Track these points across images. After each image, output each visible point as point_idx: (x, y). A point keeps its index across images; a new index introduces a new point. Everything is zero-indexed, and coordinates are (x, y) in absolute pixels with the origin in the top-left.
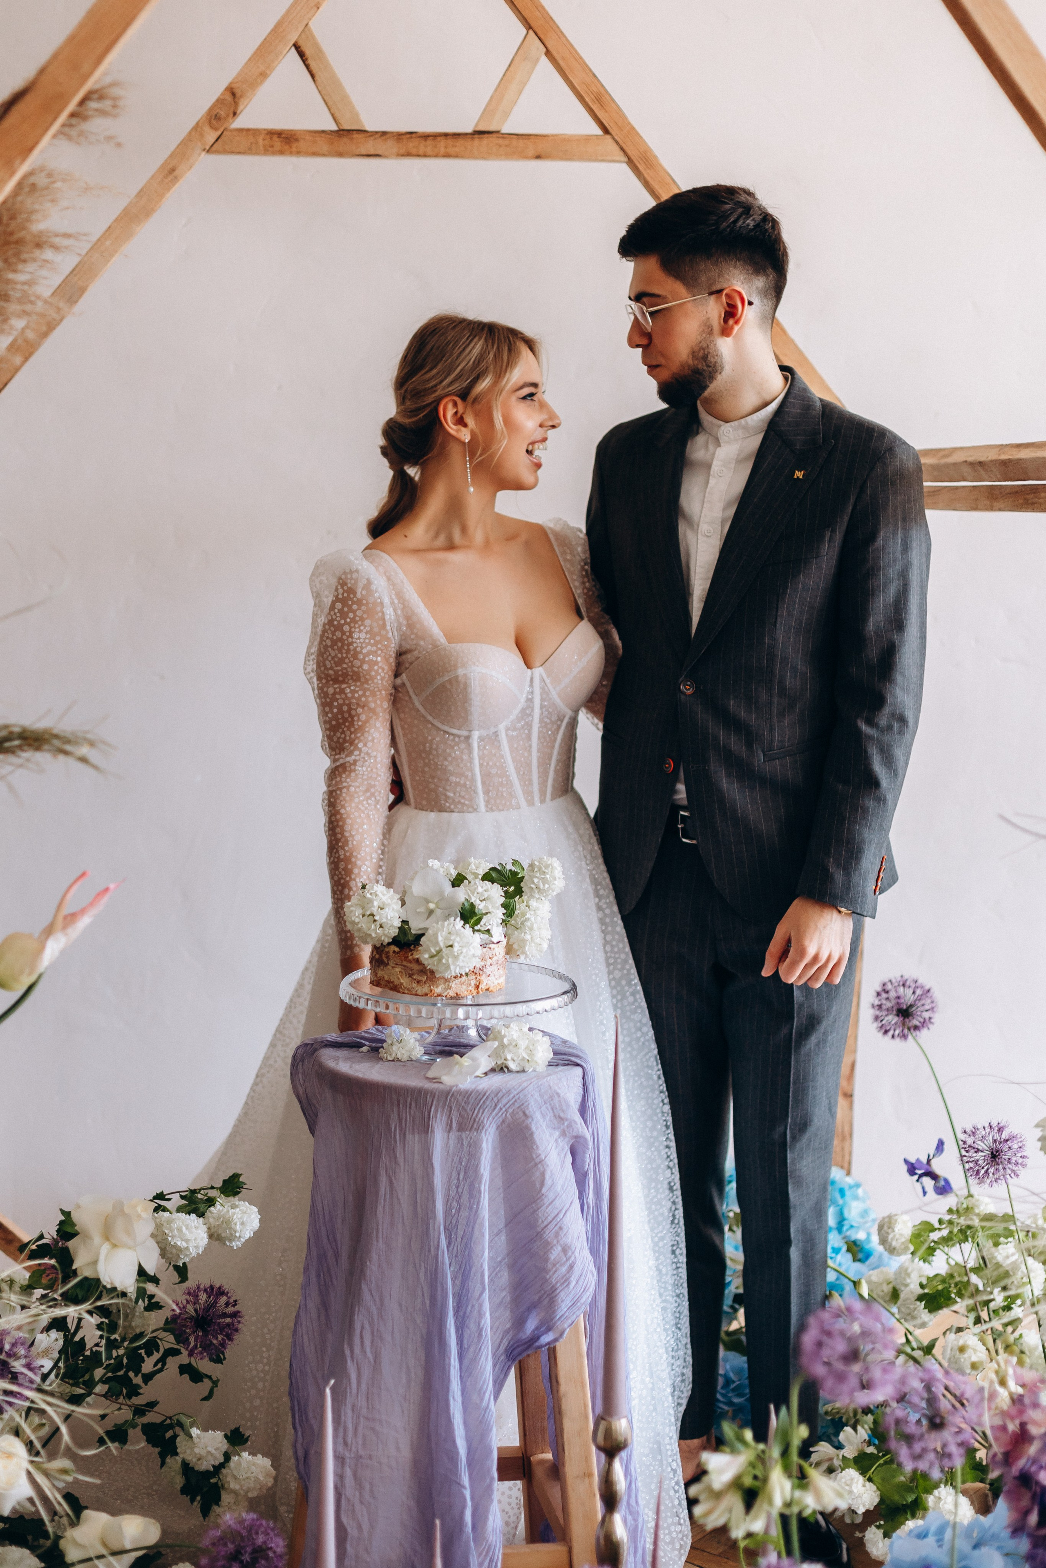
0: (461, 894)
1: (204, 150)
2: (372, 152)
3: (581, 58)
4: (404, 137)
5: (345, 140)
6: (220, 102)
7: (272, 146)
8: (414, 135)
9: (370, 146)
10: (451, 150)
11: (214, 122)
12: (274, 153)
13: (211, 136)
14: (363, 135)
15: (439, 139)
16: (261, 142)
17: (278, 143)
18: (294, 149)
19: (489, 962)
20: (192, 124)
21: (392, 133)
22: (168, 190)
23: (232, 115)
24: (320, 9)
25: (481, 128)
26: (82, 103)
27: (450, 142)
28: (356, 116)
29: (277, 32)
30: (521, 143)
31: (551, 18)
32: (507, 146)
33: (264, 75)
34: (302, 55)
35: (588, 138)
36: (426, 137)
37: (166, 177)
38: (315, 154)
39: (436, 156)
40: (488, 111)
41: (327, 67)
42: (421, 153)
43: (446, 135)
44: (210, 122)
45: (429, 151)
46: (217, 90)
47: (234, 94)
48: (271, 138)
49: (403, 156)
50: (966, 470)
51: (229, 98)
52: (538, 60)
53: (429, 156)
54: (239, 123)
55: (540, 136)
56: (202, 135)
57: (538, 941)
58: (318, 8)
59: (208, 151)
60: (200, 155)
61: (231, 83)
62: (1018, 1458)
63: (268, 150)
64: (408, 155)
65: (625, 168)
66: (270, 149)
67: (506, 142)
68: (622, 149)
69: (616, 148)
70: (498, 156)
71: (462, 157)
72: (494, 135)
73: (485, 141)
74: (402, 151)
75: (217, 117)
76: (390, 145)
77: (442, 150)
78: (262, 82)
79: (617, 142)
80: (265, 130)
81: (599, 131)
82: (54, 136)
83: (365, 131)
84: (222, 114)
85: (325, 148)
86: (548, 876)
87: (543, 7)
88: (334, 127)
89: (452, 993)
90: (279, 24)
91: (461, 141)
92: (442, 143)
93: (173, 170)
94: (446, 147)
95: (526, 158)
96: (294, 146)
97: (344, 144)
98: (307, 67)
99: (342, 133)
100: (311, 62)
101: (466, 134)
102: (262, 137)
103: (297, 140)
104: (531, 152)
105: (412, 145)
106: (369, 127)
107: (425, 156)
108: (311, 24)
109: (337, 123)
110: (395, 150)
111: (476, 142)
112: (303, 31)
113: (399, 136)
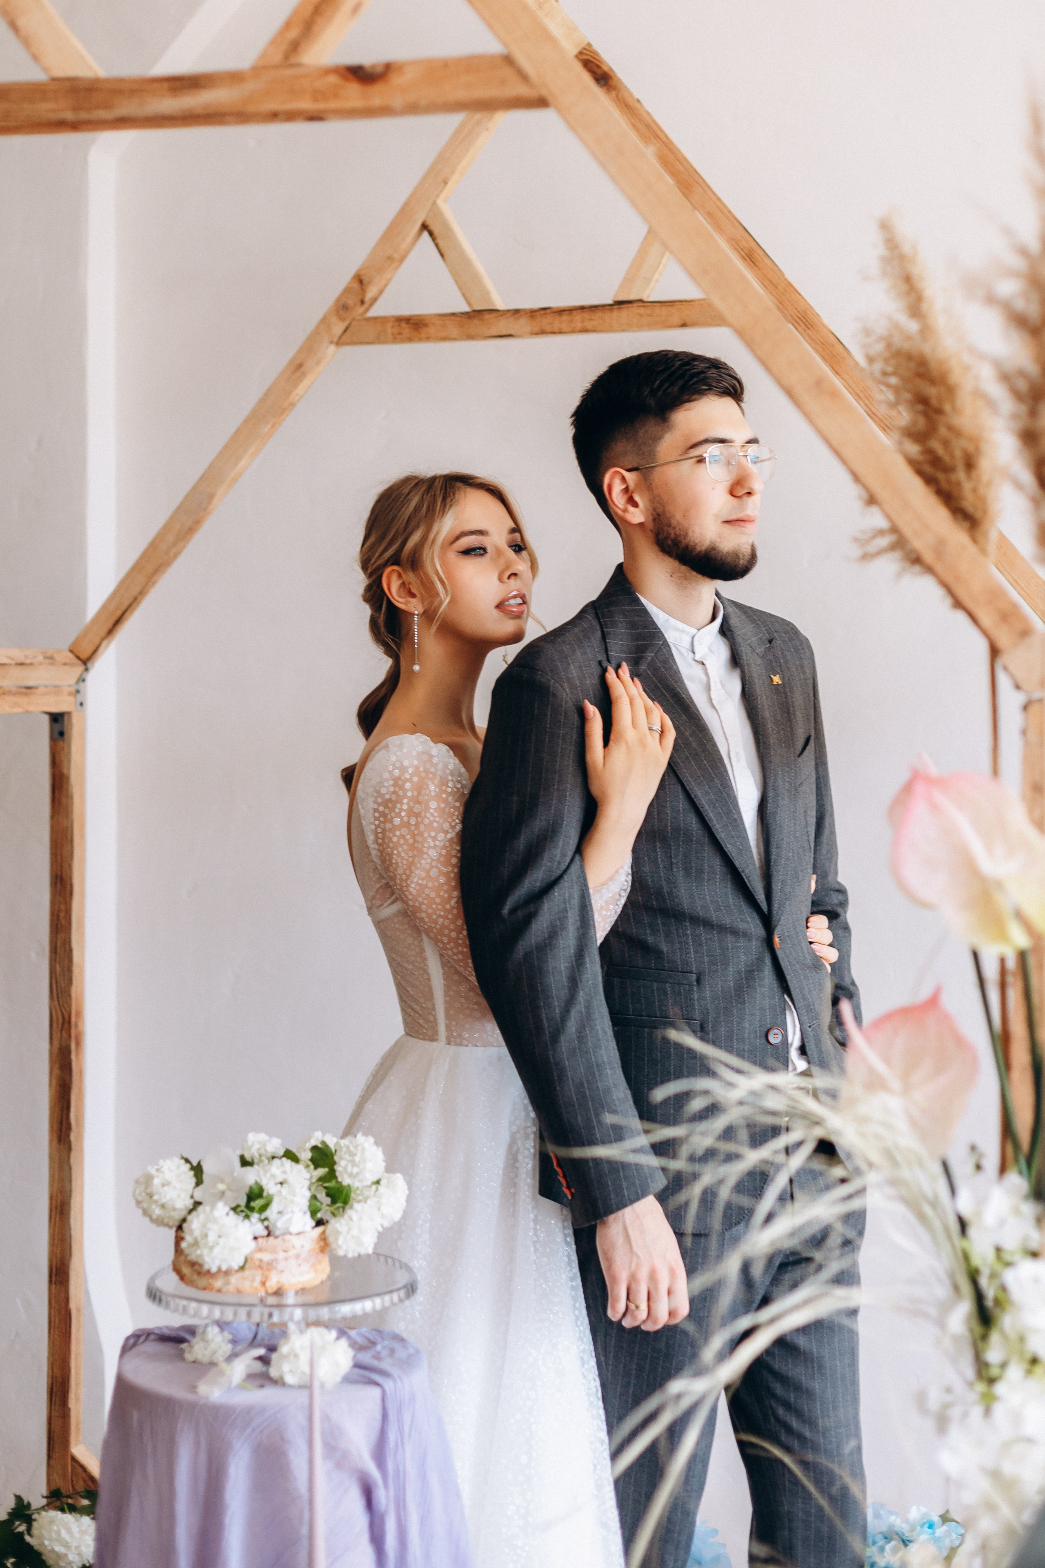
0: (251, 1176)
1: (332, 342)
2: (504, 333)
3: (730, 212)
4: (537, 314)
5: (476, 321)
6: (347, 290)
7: (400, 334)
8: (548, 311)
9: (502, 326)
10: (589, 325)
11: (341, 312)
12: (403, 341)
13: (338, 328)
14: (494, 315)
15: (575, 312)
16: (389, 330)
17: (406, 330)
18: (423, 335)
19: (282, 1255)
20: (320, 315)
21: (524, 310)
22: (295, 386)
23: (359, 304)
24: (450, 184)
25: (621, 298)
27: (586, 315)
28: (486, 294)
29: (405, 212)
30: (664, 311)
31: (696, 171)
32: (650, 315)
33: (392, 260)
34: (431, 234)
36: (561, 312)
37: (294, 373)
38: (445, 339)
39: (573, 332)
40: (629, 280)
41: (457, 246)
42: (555, 330)
43: (582, 308)
44: (337, 312)
45: (564, 327)
46: (343, 279)
47: (361, 282)
48: (399, 326)
49: (537, 334)
51: (356, 286)
53: (565, 333)
54: (370, 311)
55: (686, 301)
56: (330, 327)
57: (355, 1232)
58: (446, 183)
59: (337, 344)
60: (327, 347)
61: (359, 271)
63: (397, 338)
64: (543, 332)
66: (399, 337)
67: (648, 311)
70: (639, 327)
71: (601, 331)
72: (635, 305)
73: (625, 313)
74: (536, 329)
75: (345, 307)
76: (523, 324)
77: (579, 325)
78: (390, 267)
80: (393, 317)
83: (496, 311)
84: (350, 302)
85: (454, 331)
86: (357, 1159)
87: (686, 159)
88: (467, 309)
89: (231, 1288)
90: (406, 204)
91: (599, 314)
92: (578, 317)
93: (300, 366)
94: (583, 322)
95: (670, 327)
96: (424, 332)
97: (475, 326)
98: (437, 245)
99: (476, 314)
100: (441, 242)
101: (604, 306)
102: (390, 325)
103: (426, 325)
104: (676, 320)
105: (545, 322)
106: (501, 306)
107: (560, 333)
108: (440, 202)
109: (469, 304)
110: (528, 329)
111: (615, 313)
112: (430, 210)
113: (533, 313)
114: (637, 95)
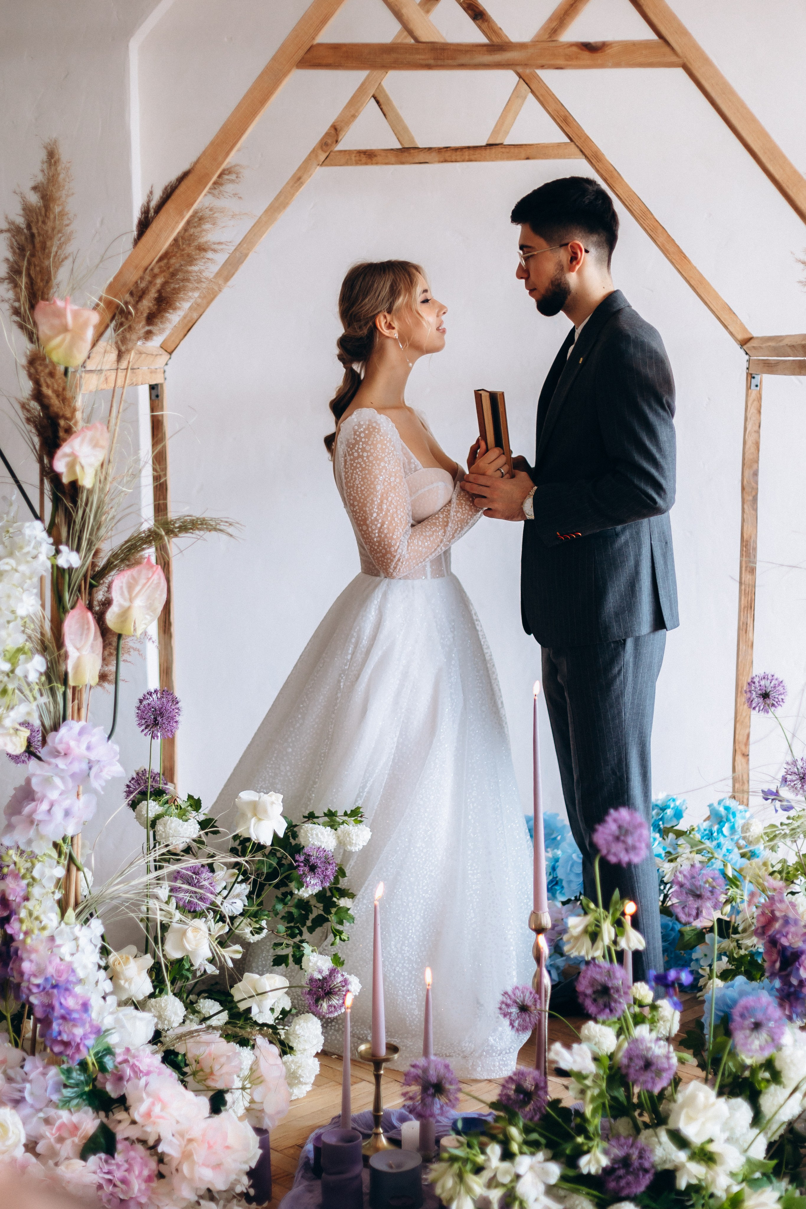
1: (319, 165)
2: (422, 161)
4: (442, 150)
5: (406, 154)
6: (327, 134)
7: (361, 160)
8: (448, 149)
9: (421, 157)
10: (472, 157)
11: (324, 147)
12: (362, 164)
13: (322, 157)
14: (417, 150)
15: (464, 150)
16: (353, 158)
17: (364, 158)
18: (374, 161)
20: (311, 149)
21: (435, 148)
22: (297, 190)
23: (335, 142)
25: (491, 142)
26: (220, 176)
27: (471, 152)
28: (412, 139)
29: (362, 89)
30: (516, 150)
32: (507, 153)
33: (354, 117)
34: (378, 102)
35: (559, 145)
36: (456, 149)
37: (295, 183)
38: (387, 164)
39: (463, 161)
40: (496, 131)
41: (393, 109)
42: (453, 160)
43: (469, 148)
44: (322, 147)
45: (458, 158)
47: (336, 129)
48: (359, 155)
49: (442, 162)
50: (789, 350)
51: (333, 132)
52: (525, 98)
53: (458, 161)
54: (340, 147)
55: (529, 145)
56: (317, 156)
59: (321, 165)
60: (316, 168)
61: (334, 122)
62: (769, 930)
63: (358, 163)
64: (446, 161)
65: (584, 162)
66: (360, 162)
67: (507, 150)
68: (582, 151)
69: (577, 151)
70: (502, 159)
71: (479, 161)
72: (500, 146)
73: (494, 150)
74: (442, 159)
75: (326, 144)
76: (434, 156)
77: (467, 157)
78: (353, 121)
79: (577, 146)
80: (356, 150)
81: (568, 141)
82: (205, 195)
83: (418, 148)
84: (329, 141)
85: (393, 159)
88: (400, 147)
90: (363, 84)
91: (478, 151)
92: (466, 153)
93: (299, 178)
94: (469, 155)
95: (520, 159)
96: (374, 159)
97: (406, 156)
98: (381, 109)
99: (404, 150)
100: (383, 107)
101: (481, 147)
102: (354, 155)
103: (375, 156)
104: (523, 156)
105: (447, 155)
106: (420, 146)
107: (456, 161)
108: (383, 83)
109: (401, 144)
110: (437, 159)
111: (488, 151)
112: (378, 88)
113: (440, 150)
114: (499, 25)
